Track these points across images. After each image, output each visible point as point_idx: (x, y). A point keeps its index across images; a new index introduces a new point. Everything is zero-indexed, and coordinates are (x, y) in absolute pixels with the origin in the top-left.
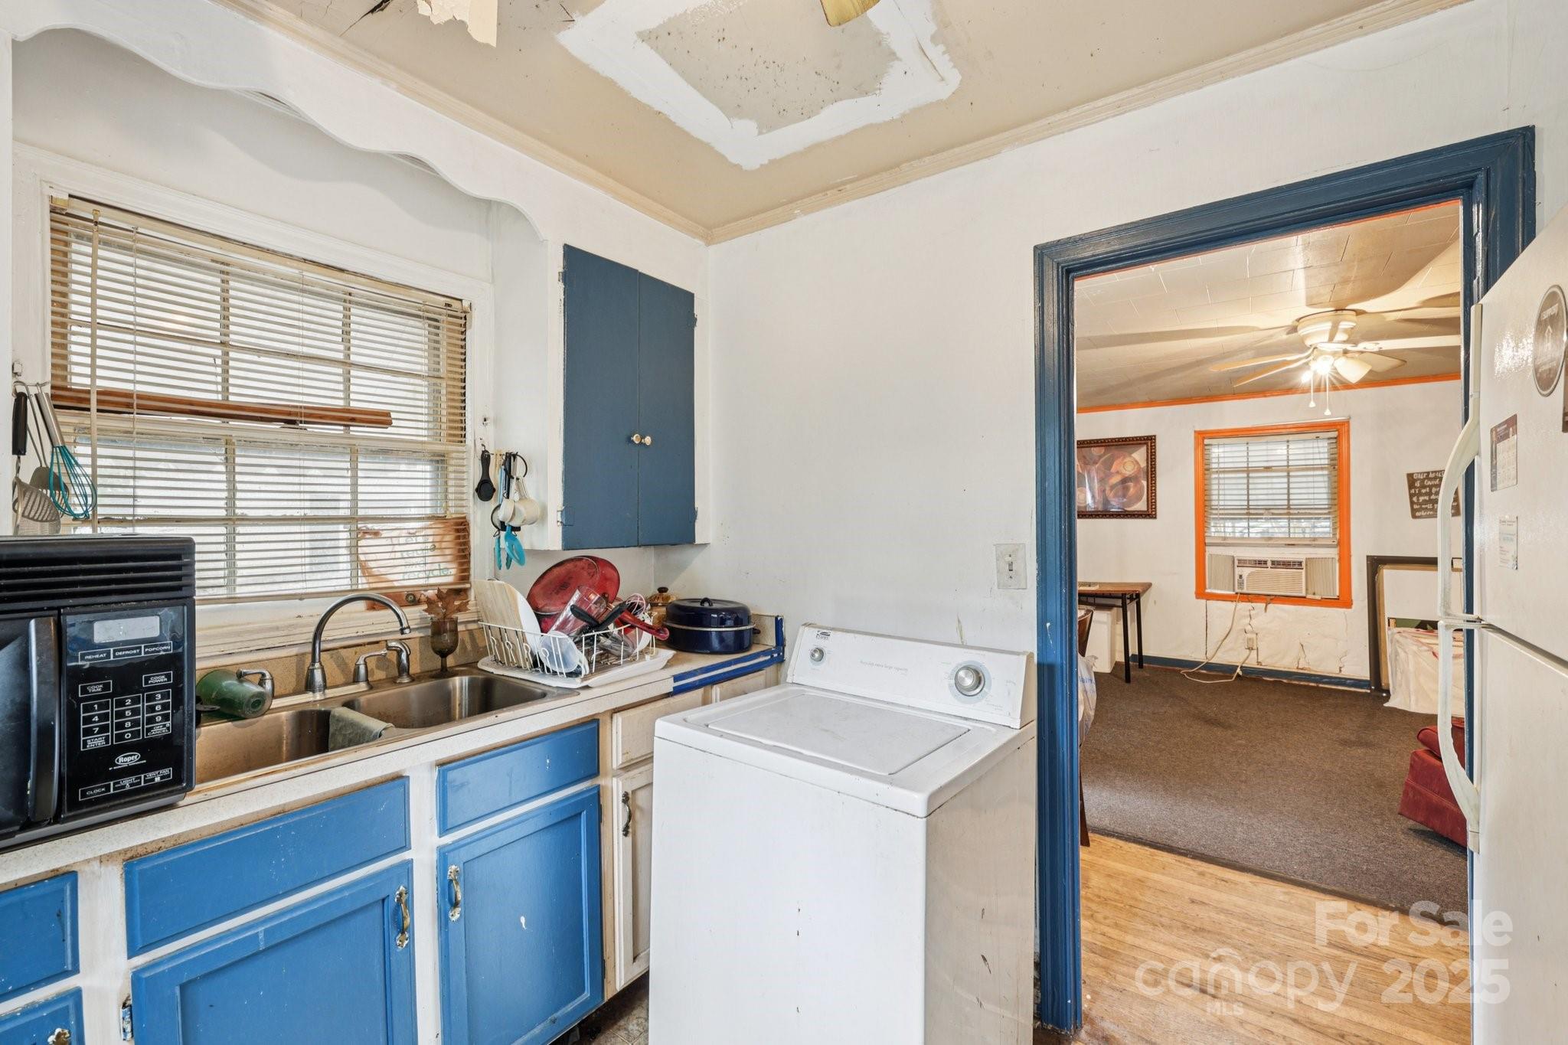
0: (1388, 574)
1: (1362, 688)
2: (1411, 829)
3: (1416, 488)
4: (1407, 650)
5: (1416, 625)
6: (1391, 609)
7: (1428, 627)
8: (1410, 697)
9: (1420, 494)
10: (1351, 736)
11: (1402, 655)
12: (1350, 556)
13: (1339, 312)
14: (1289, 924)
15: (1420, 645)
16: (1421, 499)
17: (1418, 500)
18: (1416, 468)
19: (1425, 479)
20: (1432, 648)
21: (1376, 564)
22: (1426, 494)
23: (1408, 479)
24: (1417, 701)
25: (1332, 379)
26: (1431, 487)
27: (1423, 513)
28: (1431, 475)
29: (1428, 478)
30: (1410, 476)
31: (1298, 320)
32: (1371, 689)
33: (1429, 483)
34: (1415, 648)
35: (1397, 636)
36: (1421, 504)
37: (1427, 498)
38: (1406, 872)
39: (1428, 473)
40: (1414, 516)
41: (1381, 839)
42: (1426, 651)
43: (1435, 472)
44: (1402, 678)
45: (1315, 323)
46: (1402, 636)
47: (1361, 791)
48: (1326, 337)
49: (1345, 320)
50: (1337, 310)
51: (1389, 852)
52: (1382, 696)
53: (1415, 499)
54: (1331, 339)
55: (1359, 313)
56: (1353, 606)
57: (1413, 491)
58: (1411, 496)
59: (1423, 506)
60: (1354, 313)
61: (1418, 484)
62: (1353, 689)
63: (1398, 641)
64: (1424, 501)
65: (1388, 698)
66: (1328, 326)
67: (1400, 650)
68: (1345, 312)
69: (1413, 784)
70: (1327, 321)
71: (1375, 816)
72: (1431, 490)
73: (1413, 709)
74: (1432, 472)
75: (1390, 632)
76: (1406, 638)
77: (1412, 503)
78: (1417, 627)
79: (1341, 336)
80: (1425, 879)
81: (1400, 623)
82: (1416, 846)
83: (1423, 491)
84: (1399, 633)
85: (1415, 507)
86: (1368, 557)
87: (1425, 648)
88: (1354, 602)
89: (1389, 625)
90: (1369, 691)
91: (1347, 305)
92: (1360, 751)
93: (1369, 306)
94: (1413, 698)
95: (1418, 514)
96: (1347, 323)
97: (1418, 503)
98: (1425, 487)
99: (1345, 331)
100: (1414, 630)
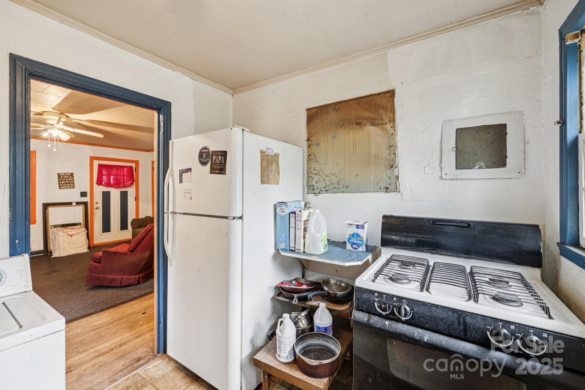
0: (51, 209)
1: (39, 254)
2: (88, 289)
3: (61, 178)
4: (59, 236)
5: (61, 226)
6: (52, 222)
7: (65, 226)
8: (61, 251)
9: (62, 181)
10: (48, 271)
11: (58, 237)
12: (35, 204)
13: (61, 114)
14: (76, 334)
15: (64, 232)
16: (63, 182)
17: (61, 182)
18: (62, 171)
19: (64, 175)
20: (68, 233)
21: (46, 206)
22: (64, 181)
23: (58, 175)
24: (63, 253)
25: (57, 138)
26: (66, 178)
27: (63, 187)
28: (66, 174)
29: (65, 175)
30: (59, 174)
31: (43, 112)
32: (44, 253)
33: (65, 177)
34: (62, 234)
35: (56, 231)
36: (62, 184)
37: (64, 182)
38: (95, 301)
39: (65, 173)
40: (60, 188)
41: (82, 296)
42: (66, 234)
43: (67, 173)
44: (57, 246)
45: (52, 116)
46: (58, 231)
47: (65, 286)
48: (56, 122)
49: (63, 118)
50: (61, 113)
51: (87, 298)
52: (49, 255)
53: (60, 182)
54: (58, 123)
55: (67, 117)
56: (36, 223)
57: (60, 180)
58: (59, 181)
59: (63, 185)
60: (65, 116)
61: (61, 177)
62: (36, 255)
63: (56, 233)
64: (63, 183)
65: (51, 255)
66: (57, 118)
67: (56, 236)
68: (63, 115)
69: (90, 274)
70: (57, 116)
71: (75, 291)
72: (66, 179)
73: (62, 255)
74: (66, 173)
75: (52, 231)
76: (59, 231)
77: (59, 184)
78: (61, 227)
79: (61, 123)
80: (101, 299)
81: (55, 226)
82: (93, 293)
83: (63, 180)
84: (57, 230)
85: (61, 185)
86: (43, 203)
87: (66, 233)
88: (37, 221)
89: (51, 228)
90: (43, 254)
91: (65, 113)
92: (55, 274)
93: (71, 116)
94: (62, 252)
95: (61, 188)
96: (64, 119)
97: (61, 184)
98: (64, 178)
99: (63, 122)
100: (60, 228)
